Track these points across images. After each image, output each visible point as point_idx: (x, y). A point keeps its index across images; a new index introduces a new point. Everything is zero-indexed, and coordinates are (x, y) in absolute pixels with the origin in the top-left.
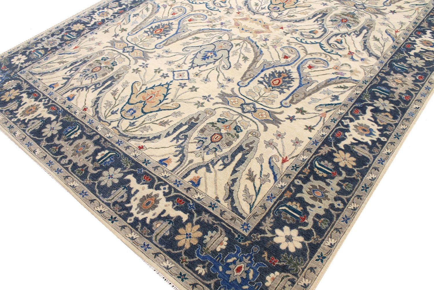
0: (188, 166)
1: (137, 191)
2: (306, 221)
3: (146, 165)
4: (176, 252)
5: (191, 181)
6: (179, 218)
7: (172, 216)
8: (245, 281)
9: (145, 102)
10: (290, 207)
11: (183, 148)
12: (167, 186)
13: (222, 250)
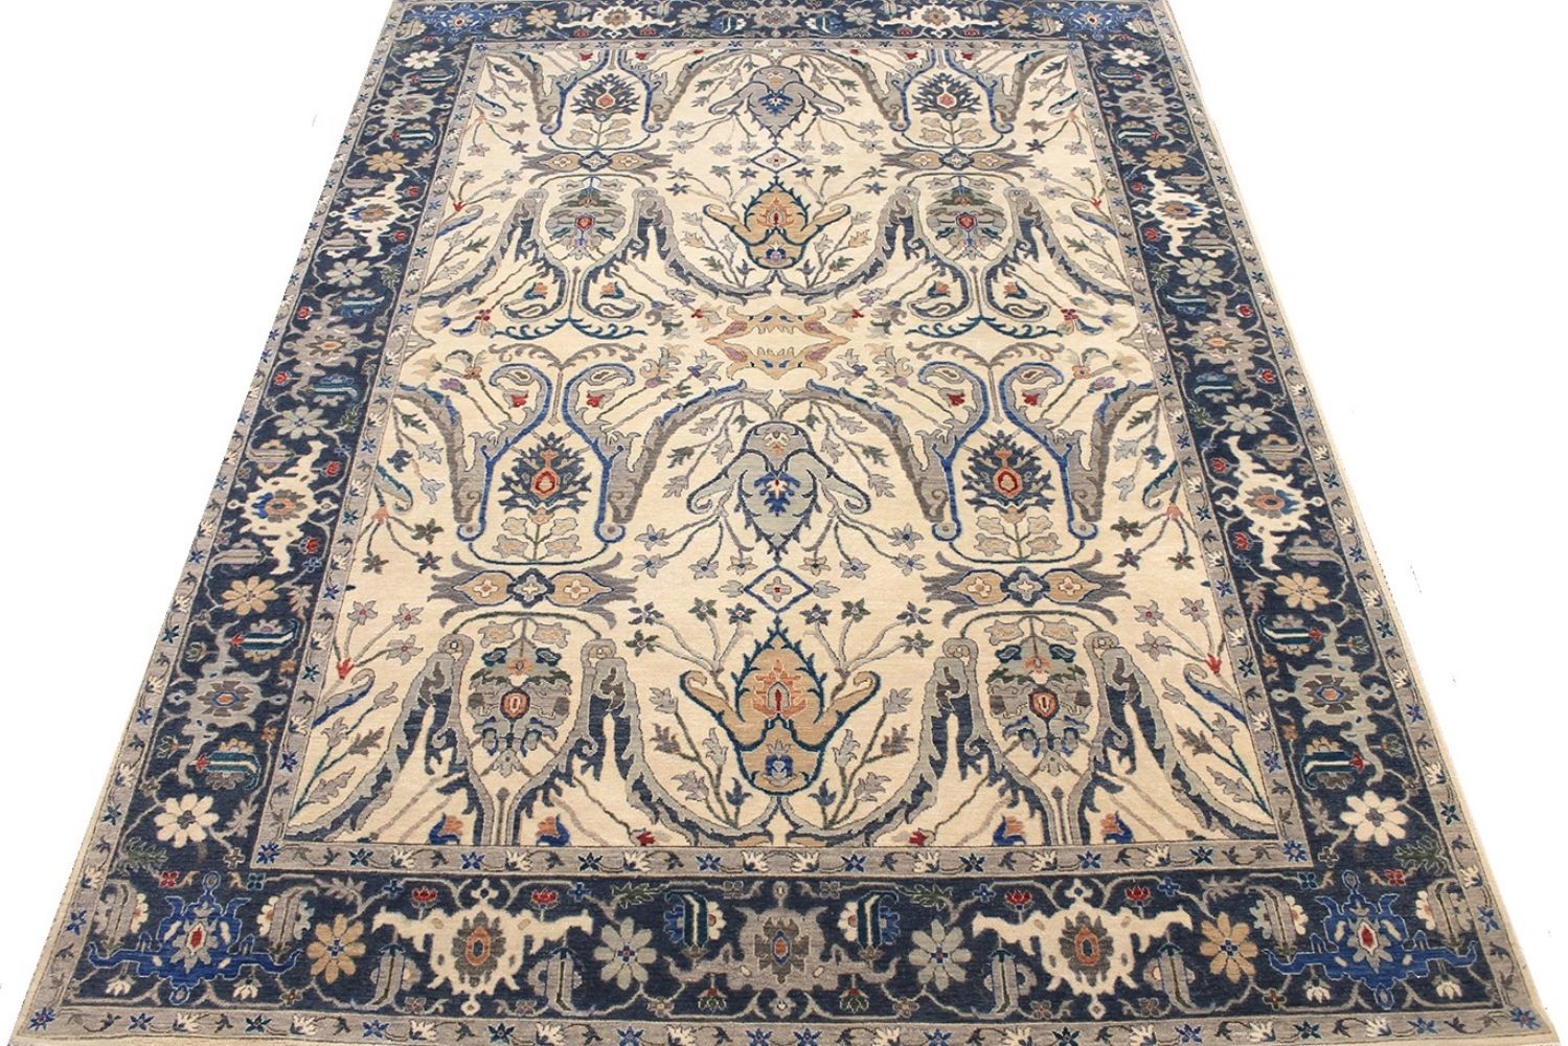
0: (1065, 808)
1: (1035, 941)
2: (1365, 763)
3: (980, 869)
4: (1245, 997)
5: (1109, 837)
6: (1176, 929)
7: (1157, 935)
8: (1394, 948)
9: (778, 717)
10: (1317, 756)
11: (1004, 773)
12: (1077, 883)
13: (1307, 926)
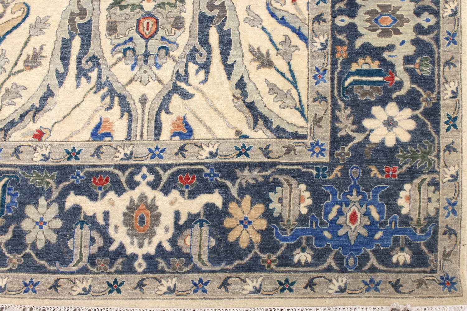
0: (146, 111)
1: (106, 214)
2: (396, 79)
3: (77, 159)
4: (248, 259)
5: (175, 134)
6: (209, 208)
7: (194, 211)
8: (372, 227)
10: (359, 73)
11: (108, 83)
12: (144, 170)
13: (309, 208)
